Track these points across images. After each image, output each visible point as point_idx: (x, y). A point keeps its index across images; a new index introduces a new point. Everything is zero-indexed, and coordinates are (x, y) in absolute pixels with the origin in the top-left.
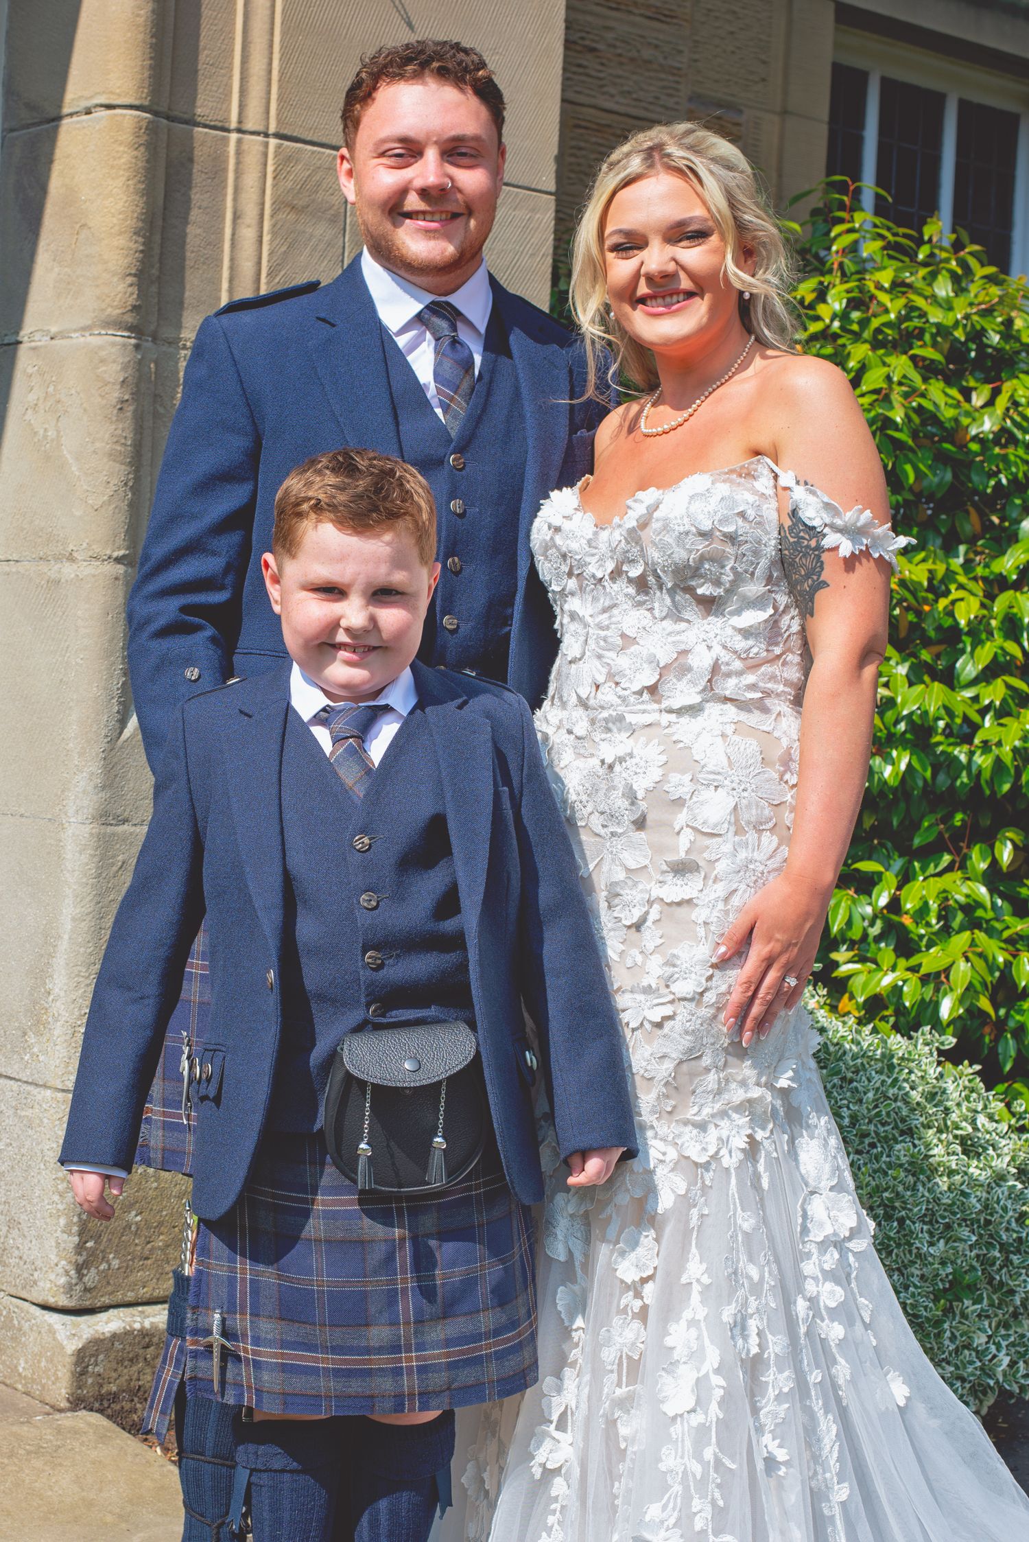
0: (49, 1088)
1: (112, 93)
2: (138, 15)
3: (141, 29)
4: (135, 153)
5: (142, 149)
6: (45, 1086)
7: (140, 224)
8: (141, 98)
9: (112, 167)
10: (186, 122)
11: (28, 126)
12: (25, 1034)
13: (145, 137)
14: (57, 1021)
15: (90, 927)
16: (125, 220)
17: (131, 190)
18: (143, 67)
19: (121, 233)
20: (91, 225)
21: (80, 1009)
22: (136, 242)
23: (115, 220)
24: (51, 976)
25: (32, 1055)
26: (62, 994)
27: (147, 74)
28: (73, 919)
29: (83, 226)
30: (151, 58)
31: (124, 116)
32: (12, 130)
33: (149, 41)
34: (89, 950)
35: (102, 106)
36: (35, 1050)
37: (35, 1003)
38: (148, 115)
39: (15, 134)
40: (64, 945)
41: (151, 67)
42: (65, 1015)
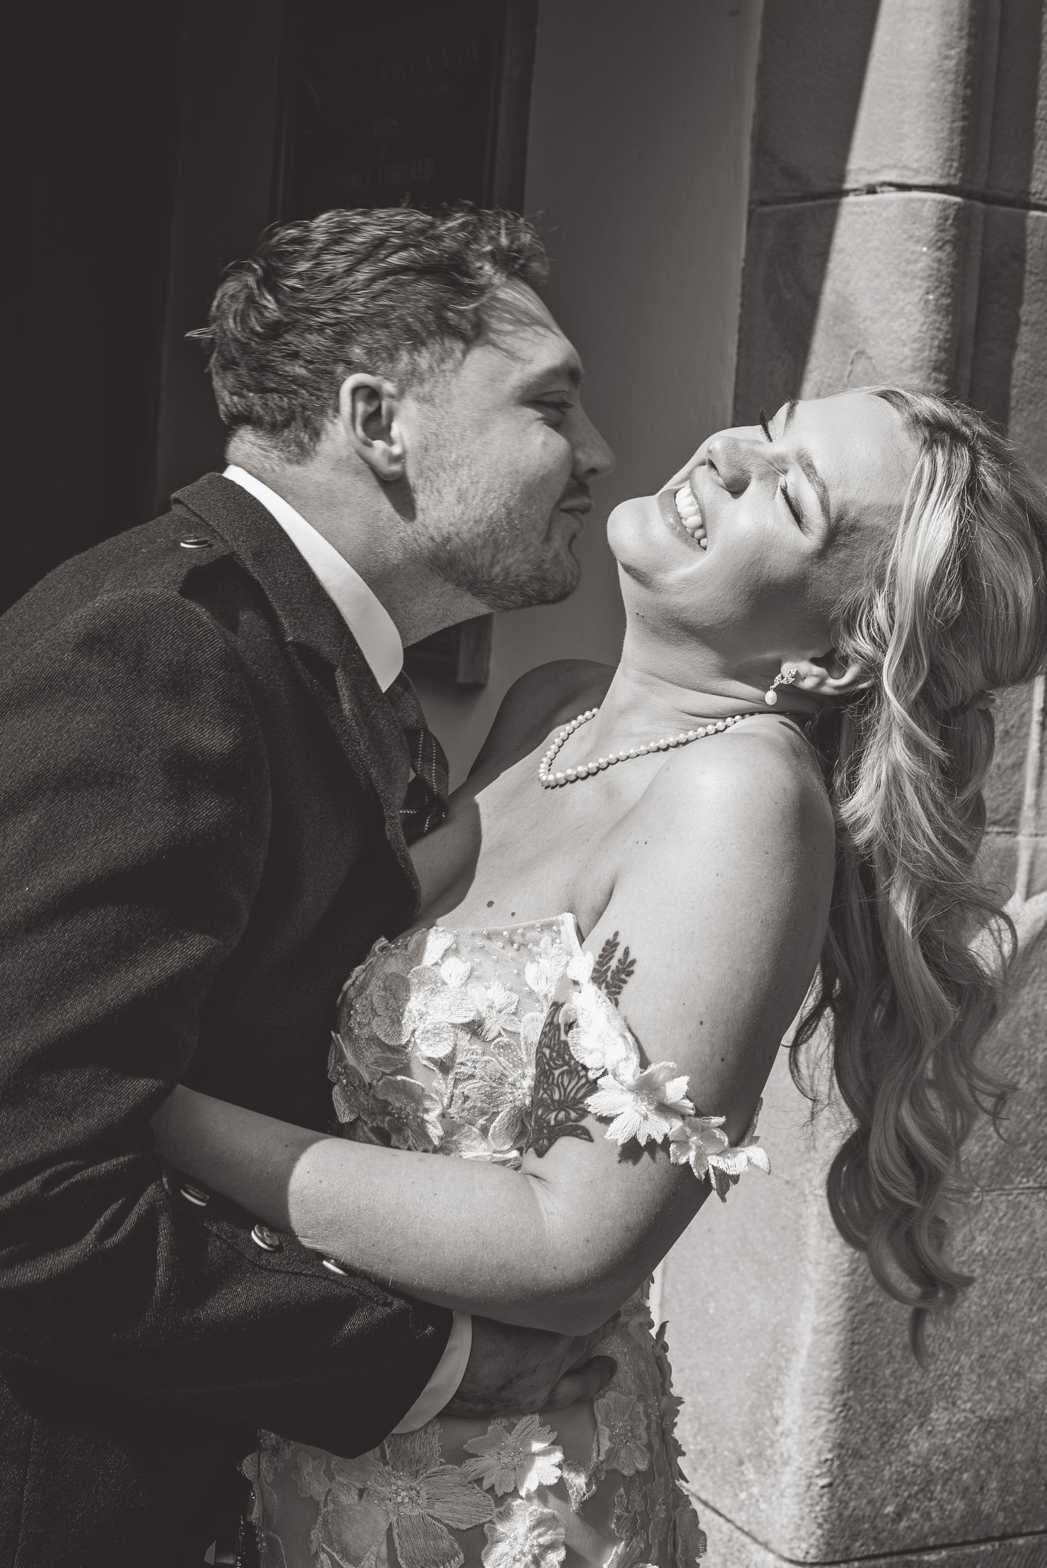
0: (772, 1551)
1: (905, 167)
2: (947, 57)
3: (951, 77)
4: (938, 254)
5: (948, 248)
6: (766, 1545)
7: (943, 355)
8: (949, 175)
9: (905, 274)
10: (1010, 203)
11: (786, 201)
12: (741, 1463)
13: (953, 232)
14: (786, 1463)
15: (837, 1344)
16: (921, 350)
17: (931, 307)
18: (952, 131)
19: (914, 369)
20: (871, 353)
21: (819, 1453)
22: (936, 381)
23: (907, 351)
24: (781, 1399)
25: (750, 1496)
26: (795, 1429)
27: (957, 141)
28: (815, 1330)
29: (861, 353)
30: (964, 118)
31: (924, 201)
32: (763, 203)
33: (961, 93)
34: (835, 1374)
35: (891, 184)
36: (755, 1490)
37: (758, 1427)
38: (958, 199)
39: (767, 209)
40: (800, 1363)
41: (964, 131)
42: (798, 1460)
